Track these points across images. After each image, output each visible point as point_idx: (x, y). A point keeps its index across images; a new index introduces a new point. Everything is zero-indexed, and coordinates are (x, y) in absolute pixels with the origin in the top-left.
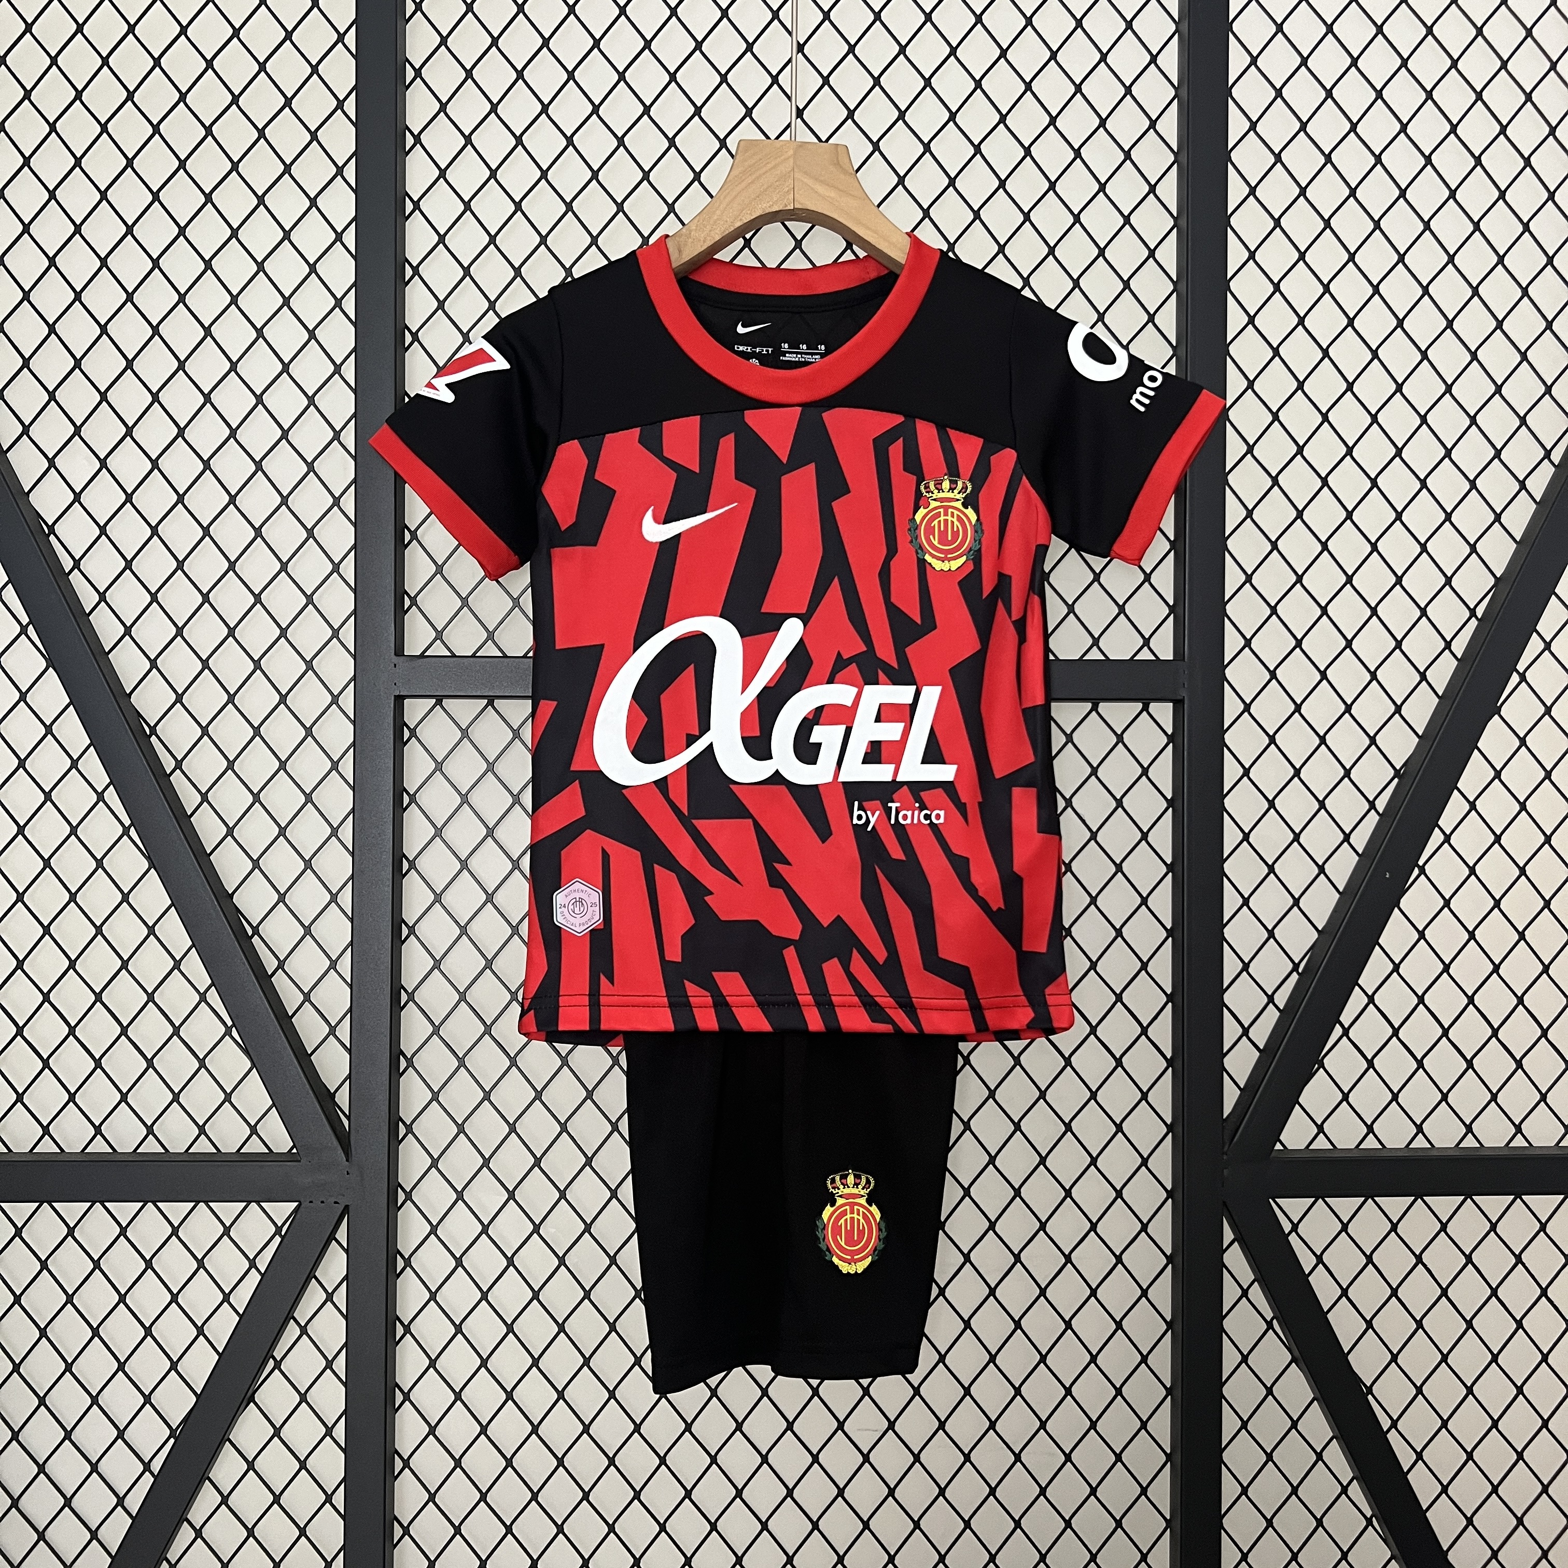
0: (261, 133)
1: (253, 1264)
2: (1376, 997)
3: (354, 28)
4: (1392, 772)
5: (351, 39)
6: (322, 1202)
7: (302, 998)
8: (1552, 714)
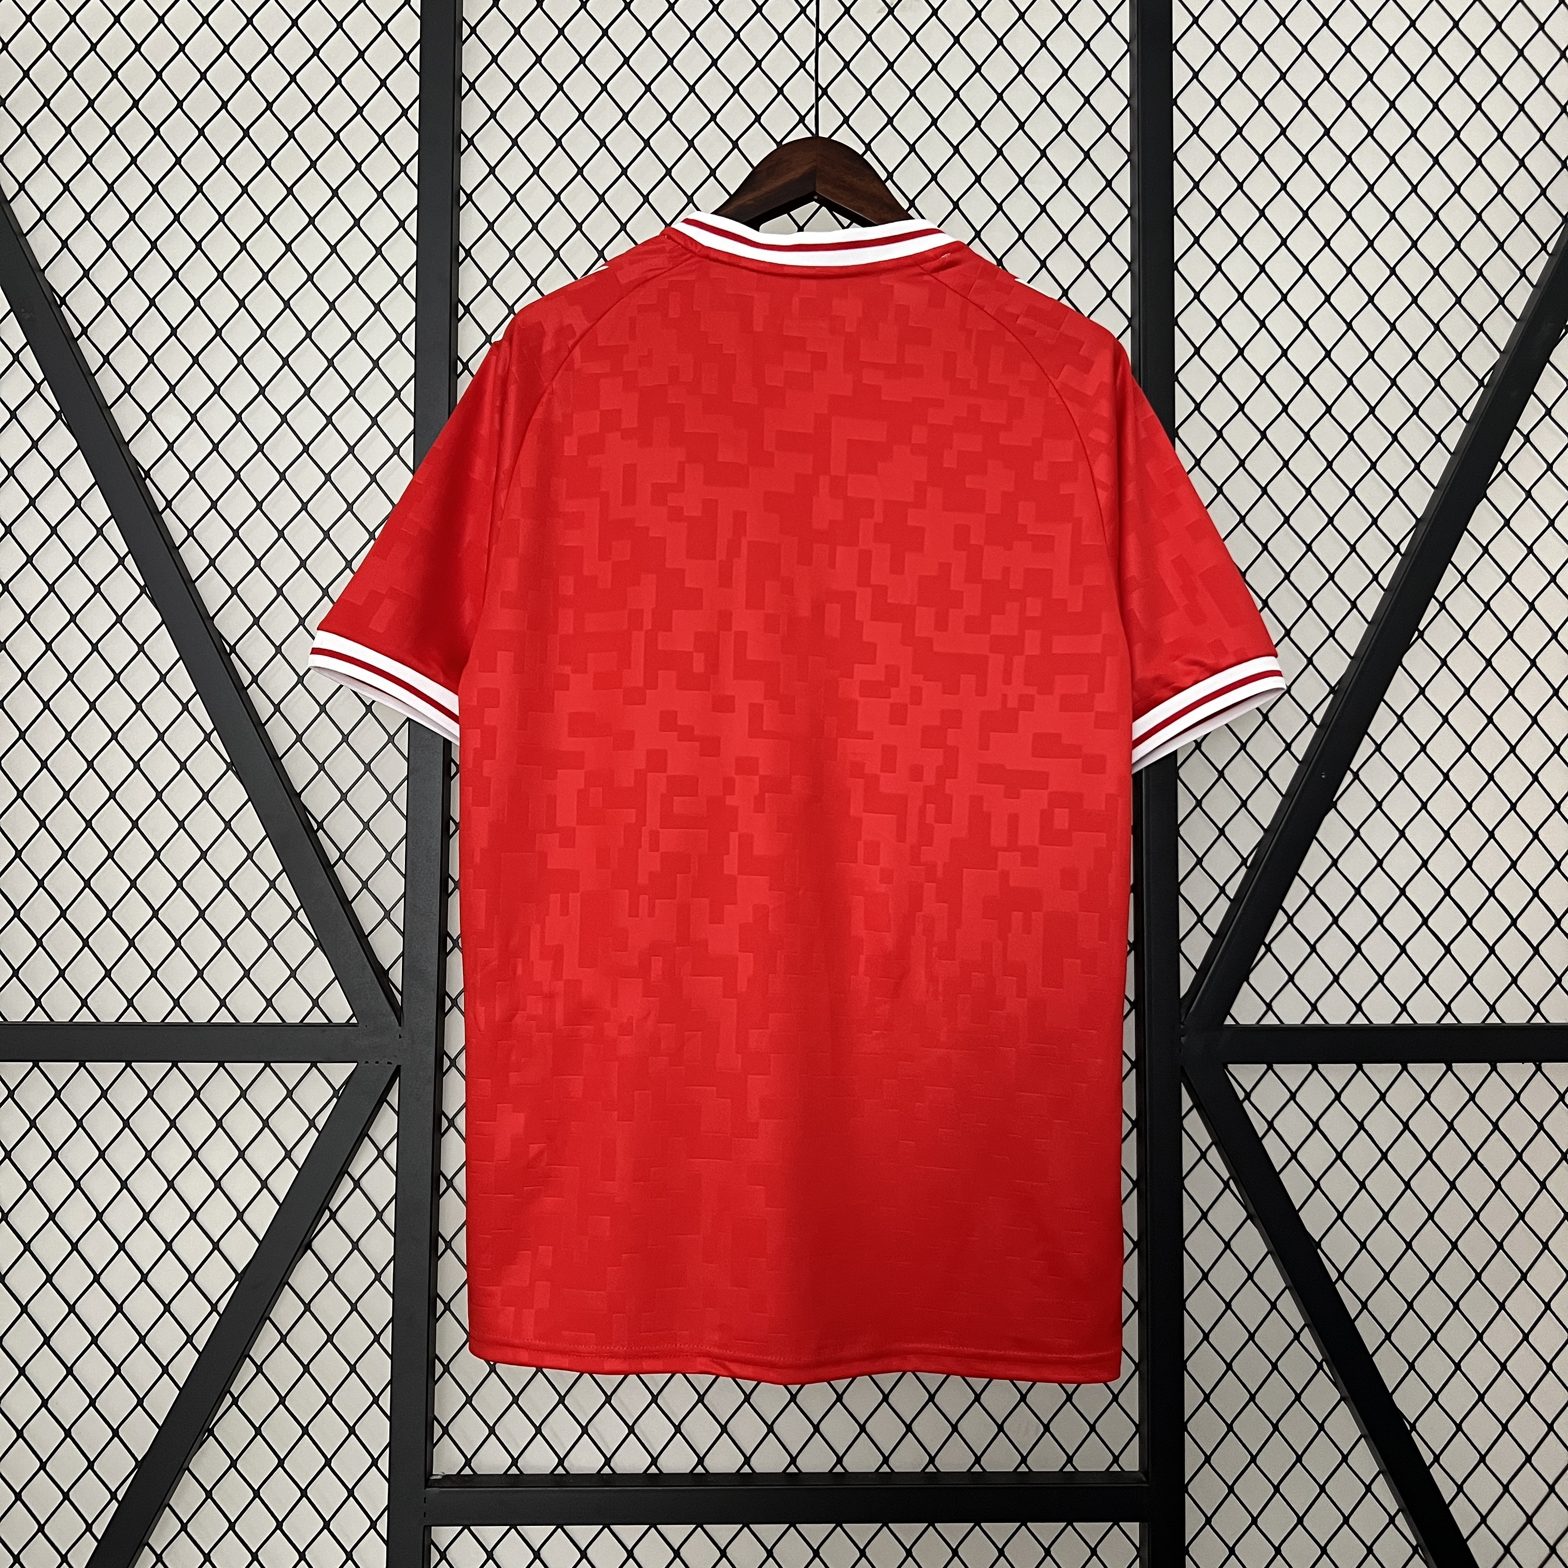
0: (337, 137)
1: (312, 1123)
2: (1318, 889)
3: (418, 47)
4: (1328, 689)
5: (415, 58)
6: (377, 1062)
7: (361, 885)
8: (1470, 637)
